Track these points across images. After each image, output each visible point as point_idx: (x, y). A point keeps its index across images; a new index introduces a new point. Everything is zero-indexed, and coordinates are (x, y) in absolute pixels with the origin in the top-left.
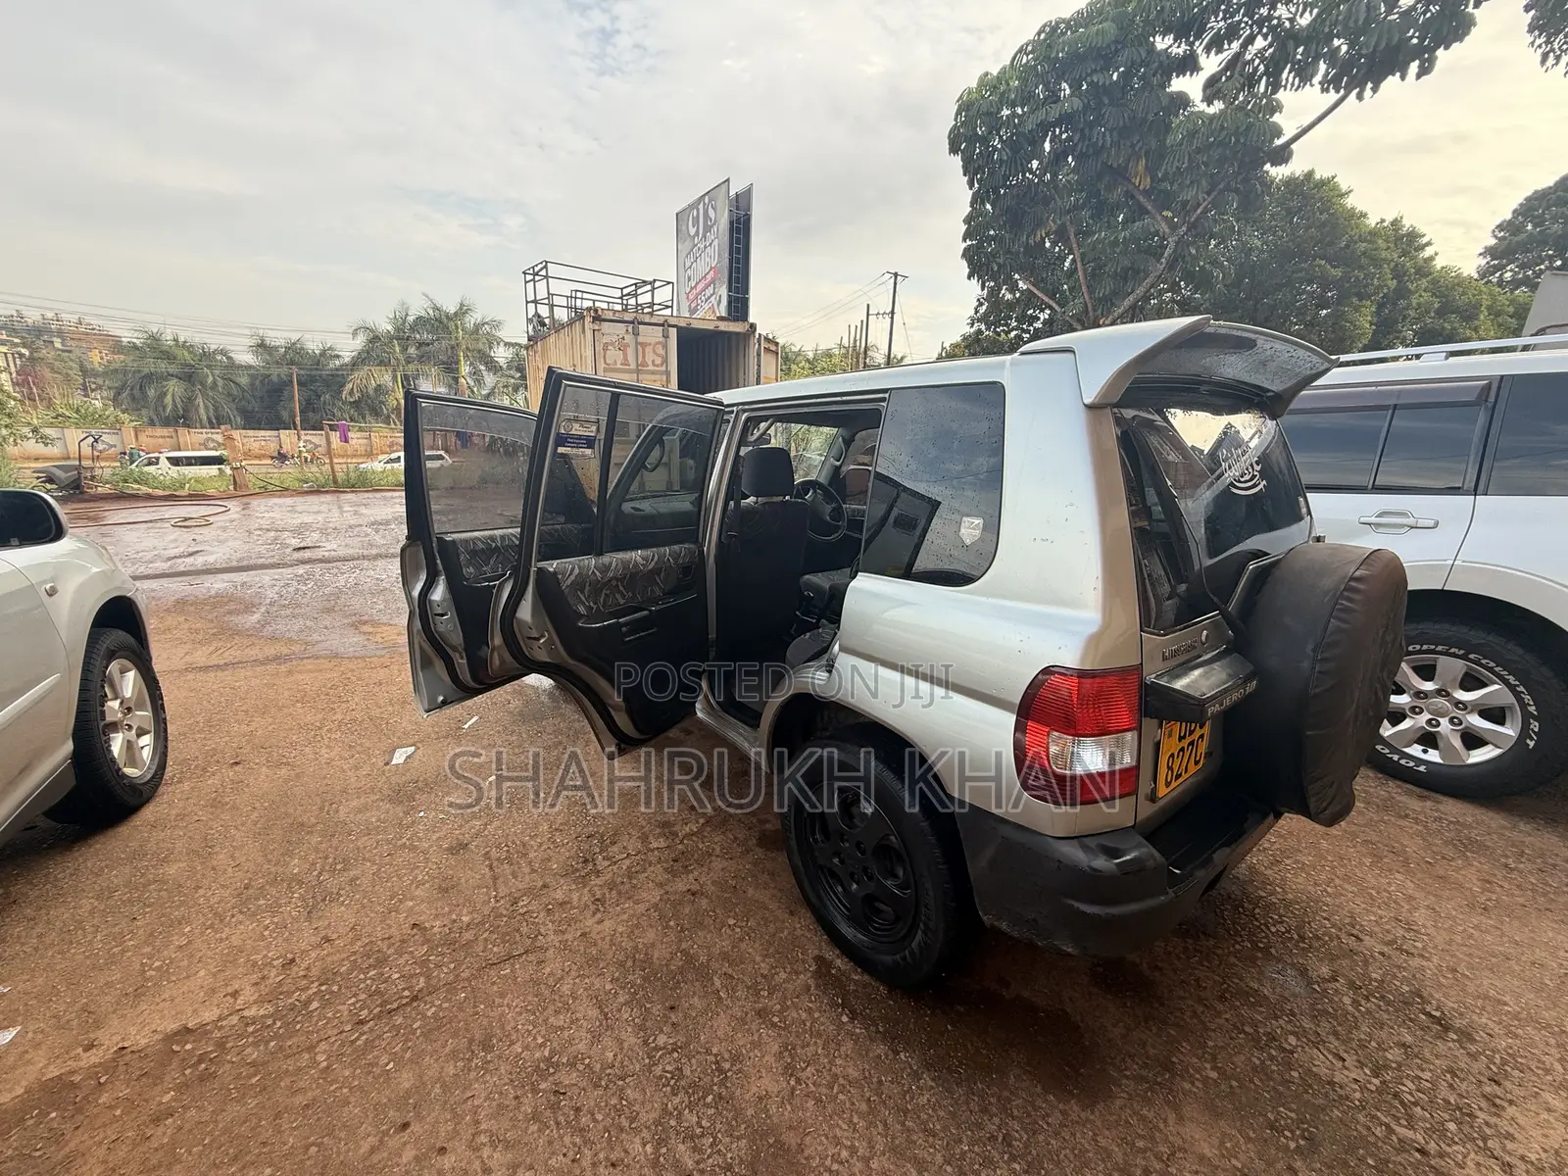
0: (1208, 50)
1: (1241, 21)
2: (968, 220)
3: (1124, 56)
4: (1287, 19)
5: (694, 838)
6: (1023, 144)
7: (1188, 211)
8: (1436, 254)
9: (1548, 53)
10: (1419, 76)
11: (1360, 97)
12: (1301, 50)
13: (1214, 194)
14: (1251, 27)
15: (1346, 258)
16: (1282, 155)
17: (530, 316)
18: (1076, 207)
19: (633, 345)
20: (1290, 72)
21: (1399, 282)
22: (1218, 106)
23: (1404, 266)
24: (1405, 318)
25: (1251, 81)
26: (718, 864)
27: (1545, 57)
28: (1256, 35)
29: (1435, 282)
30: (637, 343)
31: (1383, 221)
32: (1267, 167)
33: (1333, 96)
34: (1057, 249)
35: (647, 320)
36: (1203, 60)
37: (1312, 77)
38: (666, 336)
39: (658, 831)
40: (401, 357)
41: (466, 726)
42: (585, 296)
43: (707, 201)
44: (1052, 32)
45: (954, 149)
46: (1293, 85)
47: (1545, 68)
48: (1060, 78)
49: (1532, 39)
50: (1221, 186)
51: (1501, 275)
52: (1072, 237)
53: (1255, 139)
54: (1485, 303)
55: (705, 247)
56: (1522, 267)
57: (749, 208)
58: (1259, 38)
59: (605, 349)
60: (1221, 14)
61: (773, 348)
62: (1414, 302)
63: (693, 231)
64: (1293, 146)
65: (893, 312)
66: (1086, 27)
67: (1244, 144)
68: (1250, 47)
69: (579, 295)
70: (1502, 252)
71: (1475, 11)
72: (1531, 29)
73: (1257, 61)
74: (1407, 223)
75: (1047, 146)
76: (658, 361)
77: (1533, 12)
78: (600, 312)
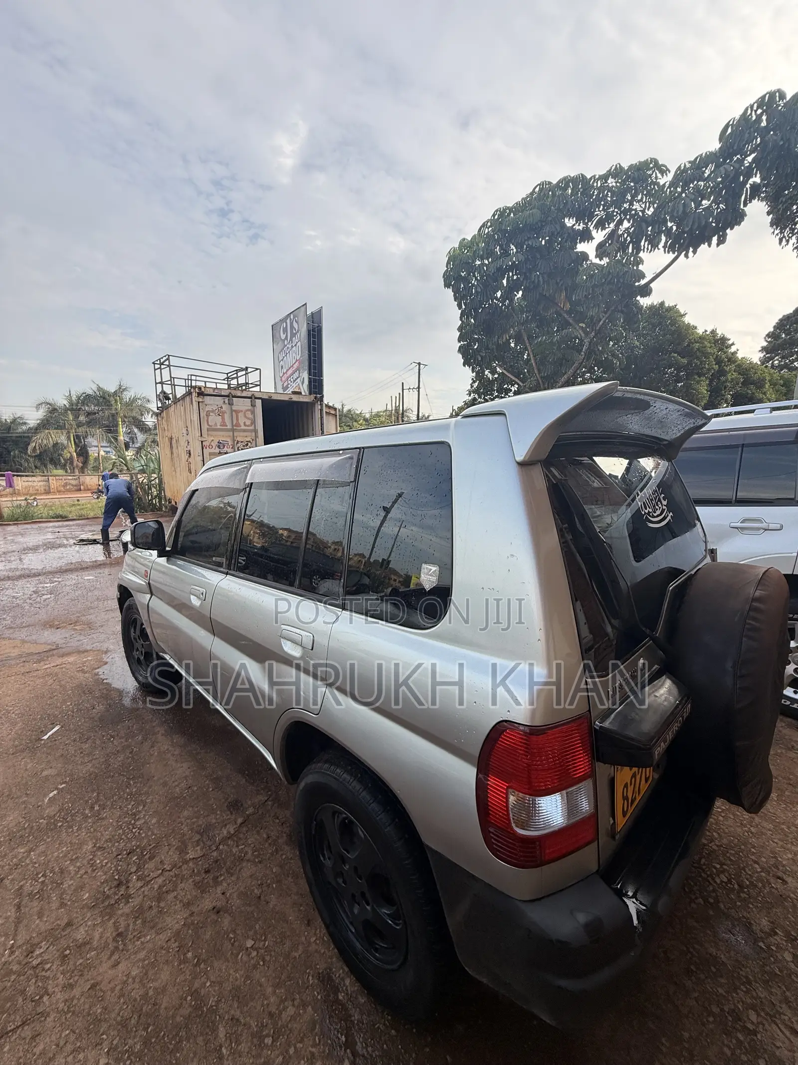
0: (596, 227)
1: (613, 211)
2: (460, 329)
3: (547, 229)
4: (640, 211)
5: (230, 842)
6: (490, 281)
7: (594, 324)
8: (738, 350)
9: (782, 238)
10: (718, 245)
11: (687, 256)
12: (650, 229)
13: (609, 312)
14: (620, 215)
15: (688, 352)
16: (646, 291)
17: (158, 394)
18: (526, 321)
19: (228, 412)
20: (645, 242)
21: (720, 367)
22: (605, 261)
23: (721, 357)
24: (725, 388)
25: (623, 247)
26: (248, 870)
27: (781, 240)
28: (624, 220)
29: (739, 366)
30: (232, 411)
31: (706, 331)
32: (638, 298)
33: (672, 256)
34: (519, 347)
35: (239, 394)
36: (594, 233)
37: (658, 244)
38: (253, 405)
39: (197, 837)
40: (74, 423)
41: (46, 737)
42: (198, 378)
43: (292, 317)
44: (502, 213)
45: (447, 285)
46: (648, 249)
47: (781, 246)
48: (509, 241)
49: (773, 230)
50: (613, 308)
51: (773, 362)
52: (526, 339)
53: (630, 279)
54: (768, 378)
55: (292, 347)
56: (783, 358)
57: (320, 321)
58: (625, 222)
59: (208, 415)
60: (602, 207)
61: (333, 412)
62: (729, 378)
63: (283, 337)
64: (652, 285)
65: (419, 387)
66: (522, 212)
67: (623, 283)
68: (621, 227)
69: (193, 378)
70: (771, 350)
71: (744, 208)
72: (772, 224)
73: (626, 235)
74: (719, 332)
75: (505, 282)
76: (248, 422)
77: (771, 216)
78: (203, 389)
